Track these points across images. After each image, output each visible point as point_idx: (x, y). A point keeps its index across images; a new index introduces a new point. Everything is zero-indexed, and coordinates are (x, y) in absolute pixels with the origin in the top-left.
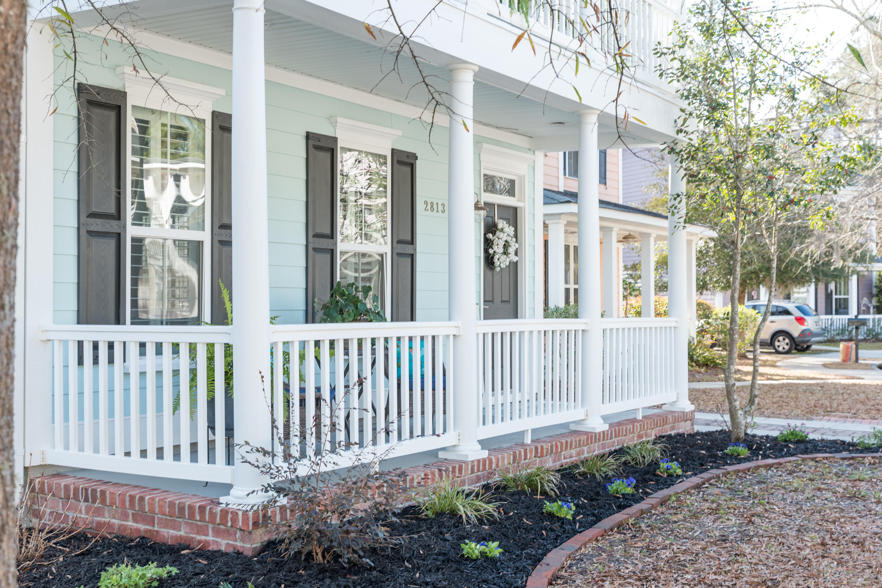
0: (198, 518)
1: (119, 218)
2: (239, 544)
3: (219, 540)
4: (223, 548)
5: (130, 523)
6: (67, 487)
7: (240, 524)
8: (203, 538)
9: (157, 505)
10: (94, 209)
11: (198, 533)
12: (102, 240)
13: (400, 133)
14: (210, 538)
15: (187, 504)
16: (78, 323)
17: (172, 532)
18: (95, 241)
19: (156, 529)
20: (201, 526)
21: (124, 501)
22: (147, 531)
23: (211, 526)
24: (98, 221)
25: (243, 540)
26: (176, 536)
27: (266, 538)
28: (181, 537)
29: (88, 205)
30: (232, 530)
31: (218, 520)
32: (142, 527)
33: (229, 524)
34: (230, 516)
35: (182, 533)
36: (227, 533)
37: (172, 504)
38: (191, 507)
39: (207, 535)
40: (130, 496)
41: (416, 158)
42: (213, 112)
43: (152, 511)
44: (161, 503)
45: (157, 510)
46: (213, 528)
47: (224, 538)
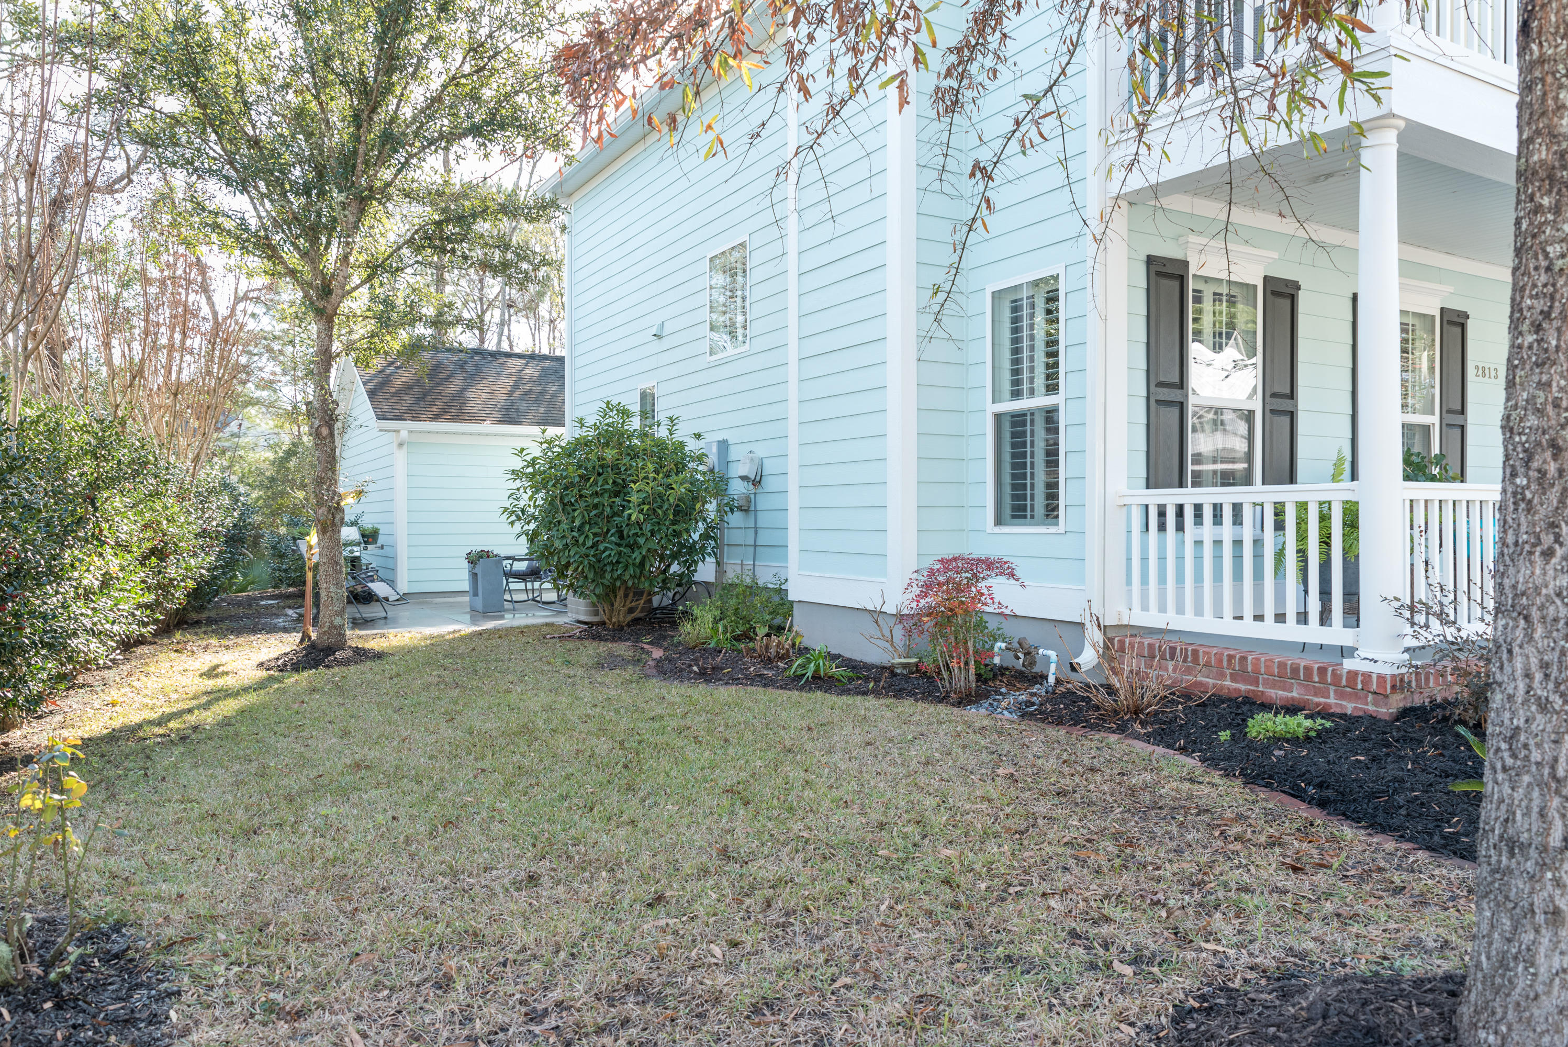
0: (1316, 679)
1: (1182, 388)
2: (1371, 708)
3: (1344, 703)
4: (1349, 712)
5: (1228, 683)
6: (1151, 646)
7: (1374, 686)
8: (1322, 700)
9: (1262, 665)
10: (1162, 379)
11: (1316, 695)
12: (1167, 409)
13: (1451, 289)
14: (1332, 700)
15: (1302, 664)
16: (1148, 487)
17: (1285, 694)
18: (1163, 410)
19: (1261, 689)
20: (1319, 688)
21: (1221, 661)
22: (1249, 691)
23: (1332, 688)
24: (1165, 390)
25: (1375, 704)
26: (1287, 698)
27: (1401, 705)
28: (1293, 698)
29: (1157, 375)
30: (1362, 694)
31: (1344, 682)
32: (1243, 687)
33: (1360, 686)
34: (1360, 678)
35: (1295, 694)
36: (1355, 696)
37: (1282, 665)
38: (1308, 669)
39: (1328, 697)
40: (1229, 656)
41: (1468, 317)
42: (1265, 278)
43: (1257, 671)
44: (1268, 663)
45: (1263, 671)
46: (1335, 691)
47: (1350, 701)
